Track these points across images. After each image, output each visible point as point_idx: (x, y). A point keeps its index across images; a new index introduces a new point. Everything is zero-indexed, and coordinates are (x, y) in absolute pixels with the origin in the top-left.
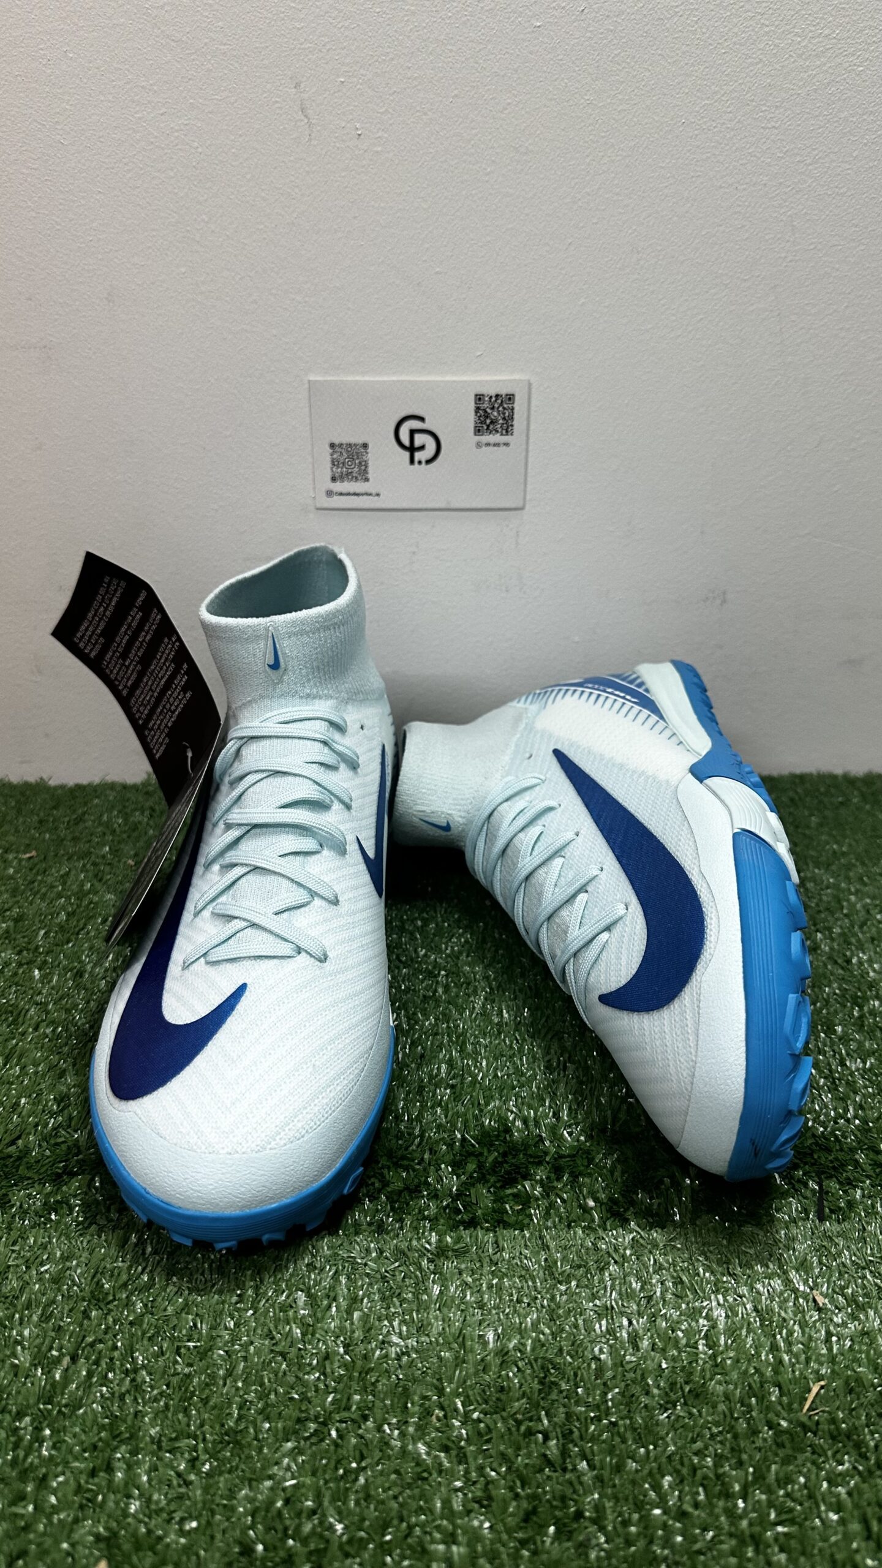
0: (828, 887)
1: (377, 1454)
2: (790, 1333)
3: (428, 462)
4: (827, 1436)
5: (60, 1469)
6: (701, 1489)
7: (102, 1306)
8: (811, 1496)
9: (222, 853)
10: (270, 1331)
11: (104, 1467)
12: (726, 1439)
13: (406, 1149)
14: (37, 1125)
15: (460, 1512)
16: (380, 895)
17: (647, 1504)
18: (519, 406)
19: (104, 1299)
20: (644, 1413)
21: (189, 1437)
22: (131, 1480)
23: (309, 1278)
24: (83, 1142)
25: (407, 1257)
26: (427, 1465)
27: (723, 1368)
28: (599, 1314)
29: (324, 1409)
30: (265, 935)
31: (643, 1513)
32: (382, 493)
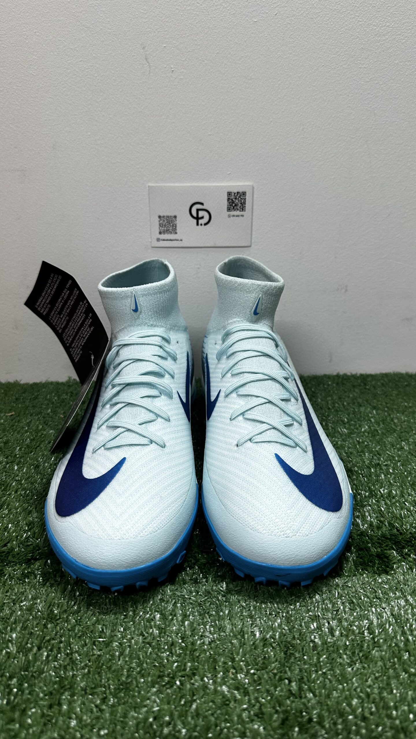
1: (202, 693)
3: (205, 224)
5: (32, 705)
6: (373, 705)
7: (54, 621)
9: (111, 399)
10: (142, 632)
11: (57, 703)
12: (383, 679)
14: (17, 537)
15: (248, 721)
16: (189, 421)
17: (346, 713)
18: (248, 198)
19: (55, 618)
20: (340, 668)
21: (101, 687)
22: (71, 710)
23: (161, 606)
24: (41, 545)
25: (212, 595)
26: (228, 697)
27: (378, 644)
28: (312, 619)
29: (172, 670)
30: (134, 434)
31: (344, 718)
32: (183, 239)
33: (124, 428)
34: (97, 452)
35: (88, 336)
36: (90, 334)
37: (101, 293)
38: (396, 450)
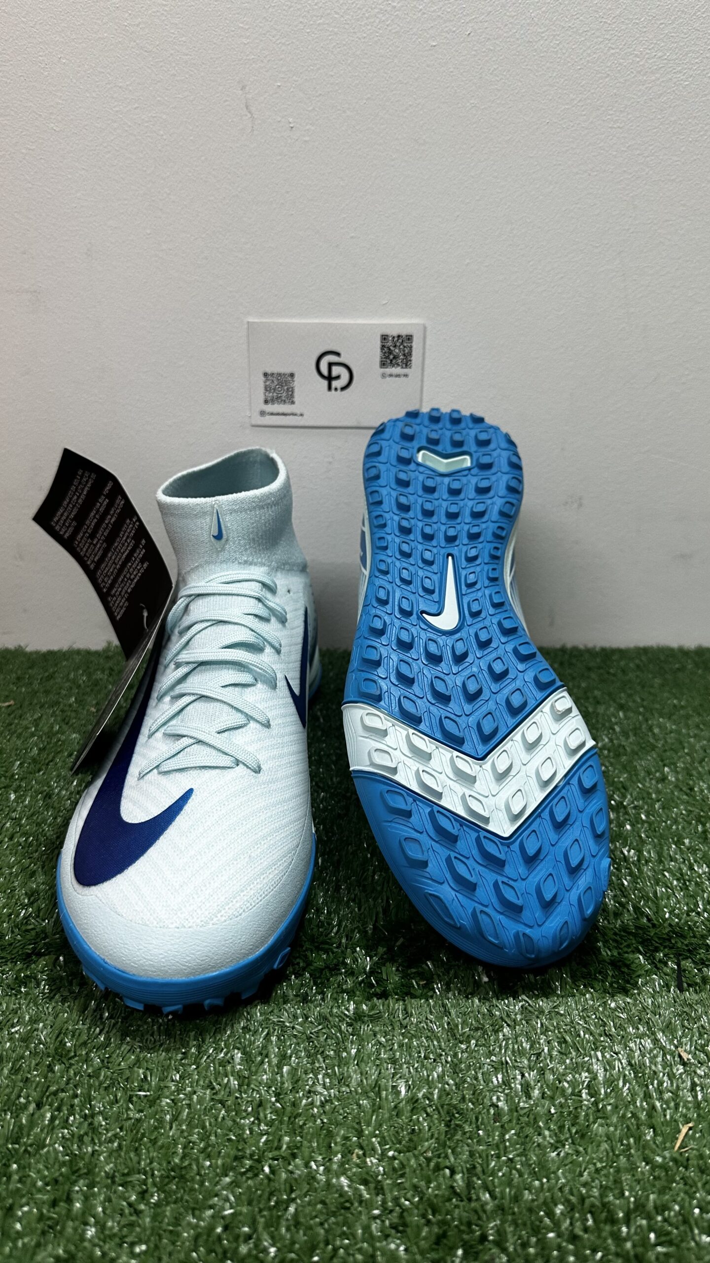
1: (306, 1187)
2: (661, 1083)
3: (343, 389)
4: (697, 1170)
5: (24, 1200)
6: (589, 1216)
7: (65, 1061)
8: (685, 1221)
9: (173, 687)
10: (211, 1083)
11: (65, 1198)
12: (609, 1173)
13: (326, 936)
14: (11, 915)
15: (379, 1237)
16: (304, 726)
17: (544, 1228)
18: (416, 345)
19: (66, 1055)
20: (537, 1151)
21: (139, 1173)
22: (88, 1209)
23: (245, 1039)
24: (49, 930)
25: (329, 1022)
26: (349, 1196)
27: (604, 1113)
28: (495, 1068)
29: (258, 1148)
30: (209, 750)
31: (540, 1236)
32: (305, 412)
33: (191, 737)
34: (146, 778)
35: (138, 578)
36: (143, 574)
37: (162, 506)
38: (654, 782)
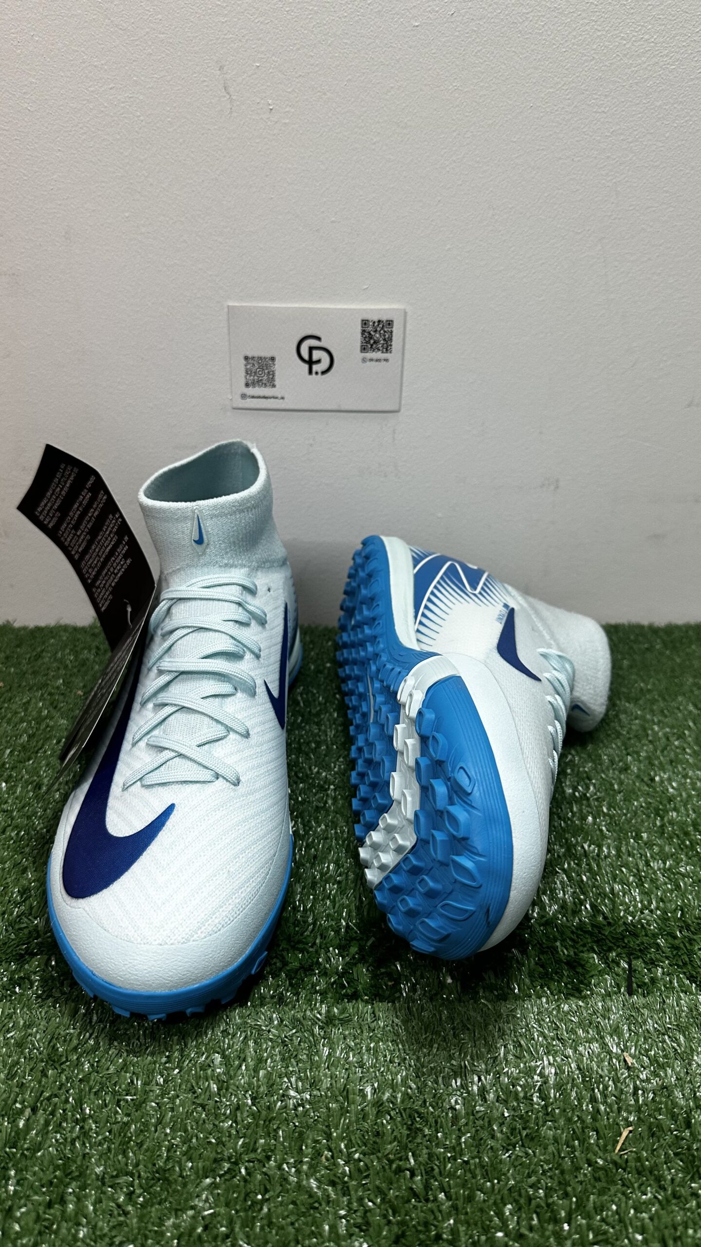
0: (636, 718)
2: (606, 1087)
3: (324, 373)
4: (634, 1172)
5: (23, 1201)
6: (535, 1216)
7: (57, 1066)
8: (621, 1221)
9: (155, 694)
10: (193, 1086)
11: (59, 1200)
12: (555, 1174)
13: (302, 934)
14: (4, 913)
15: (344, 1236)
16: (282, 727)
17: (492, 1228)
18: (397, 330)
19: (58, 1060)
20: (490, 1154)
21: (127, 1174)
22: (80, 1210)
23: (224, 1042)
24: (41, 928)
25: (302, 1025)
26: (318, 1197)
27: (553, 1116)
28: (455, 1072)
29: (236, 1151)
30: (190, 763)
31: (489, 1235)
32: (286, 396)
33: (173, 751)
34: (130, 789)
35: (121, 573)
36: (126, 570)
37: (144, 508)
38: (617, 772)
